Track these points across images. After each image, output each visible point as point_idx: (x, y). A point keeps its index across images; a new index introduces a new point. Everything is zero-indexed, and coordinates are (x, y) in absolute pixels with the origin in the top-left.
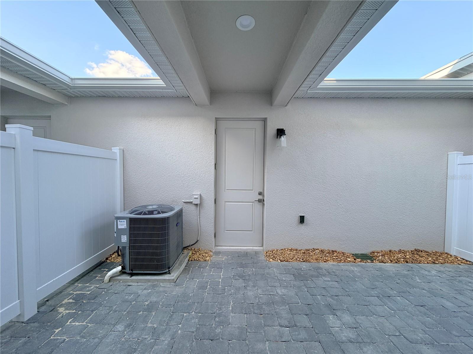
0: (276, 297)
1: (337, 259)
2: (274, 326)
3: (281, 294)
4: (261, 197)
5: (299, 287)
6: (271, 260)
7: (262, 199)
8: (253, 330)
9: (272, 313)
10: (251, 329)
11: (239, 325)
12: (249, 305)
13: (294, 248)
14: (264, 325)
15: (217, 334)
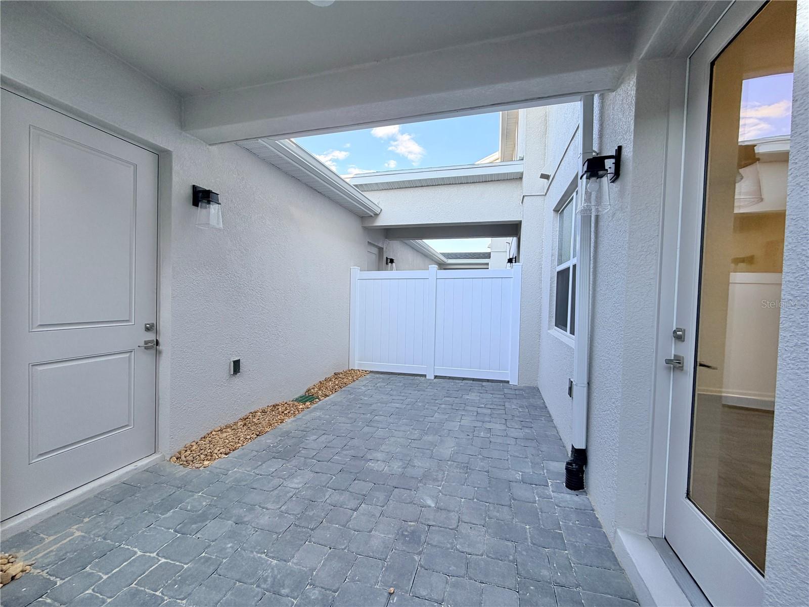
0: (302, 493)
1: (289, 412)
2: (352, 516)
3: (300, 486)
4: (151, 336)
5: (304, 464)
6: (206, 463)
7: (153, 340)
8: (345, 541)
9: (328, 509)
10: (341, 544)
11: (324, 558)
12: (290, 530)
13: (223, 426)
14: (342, 526)
15: (320, 598)
